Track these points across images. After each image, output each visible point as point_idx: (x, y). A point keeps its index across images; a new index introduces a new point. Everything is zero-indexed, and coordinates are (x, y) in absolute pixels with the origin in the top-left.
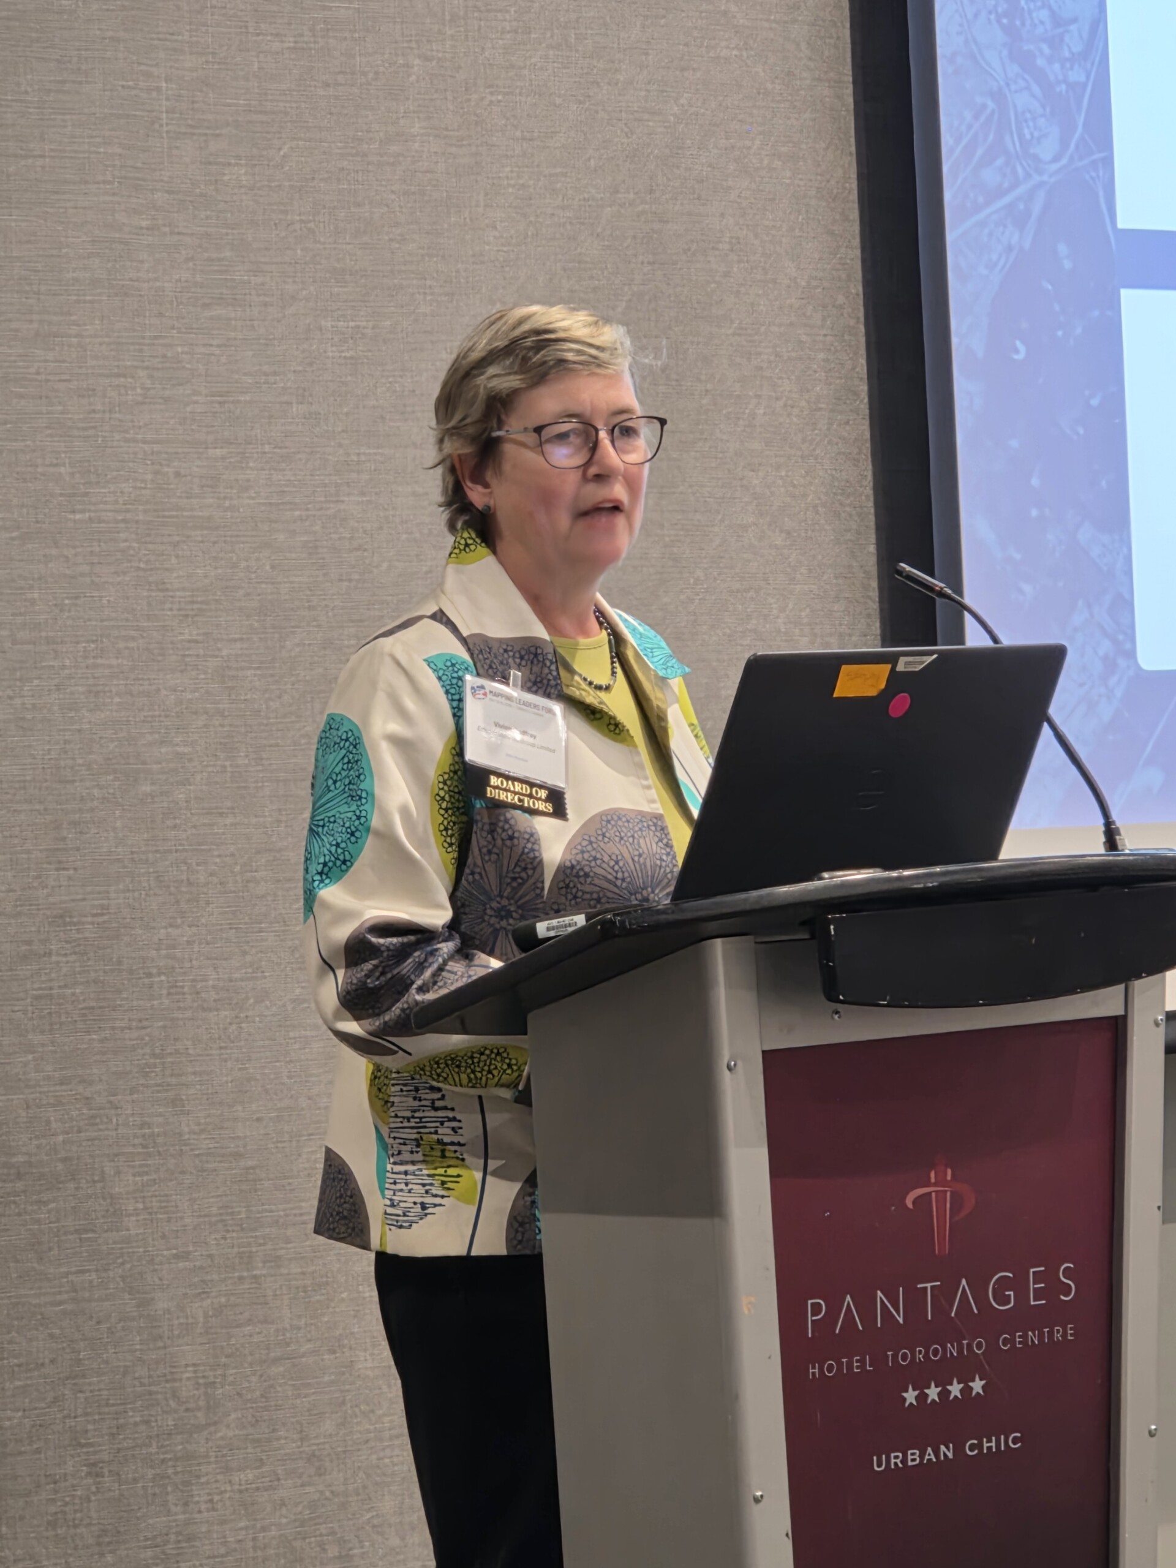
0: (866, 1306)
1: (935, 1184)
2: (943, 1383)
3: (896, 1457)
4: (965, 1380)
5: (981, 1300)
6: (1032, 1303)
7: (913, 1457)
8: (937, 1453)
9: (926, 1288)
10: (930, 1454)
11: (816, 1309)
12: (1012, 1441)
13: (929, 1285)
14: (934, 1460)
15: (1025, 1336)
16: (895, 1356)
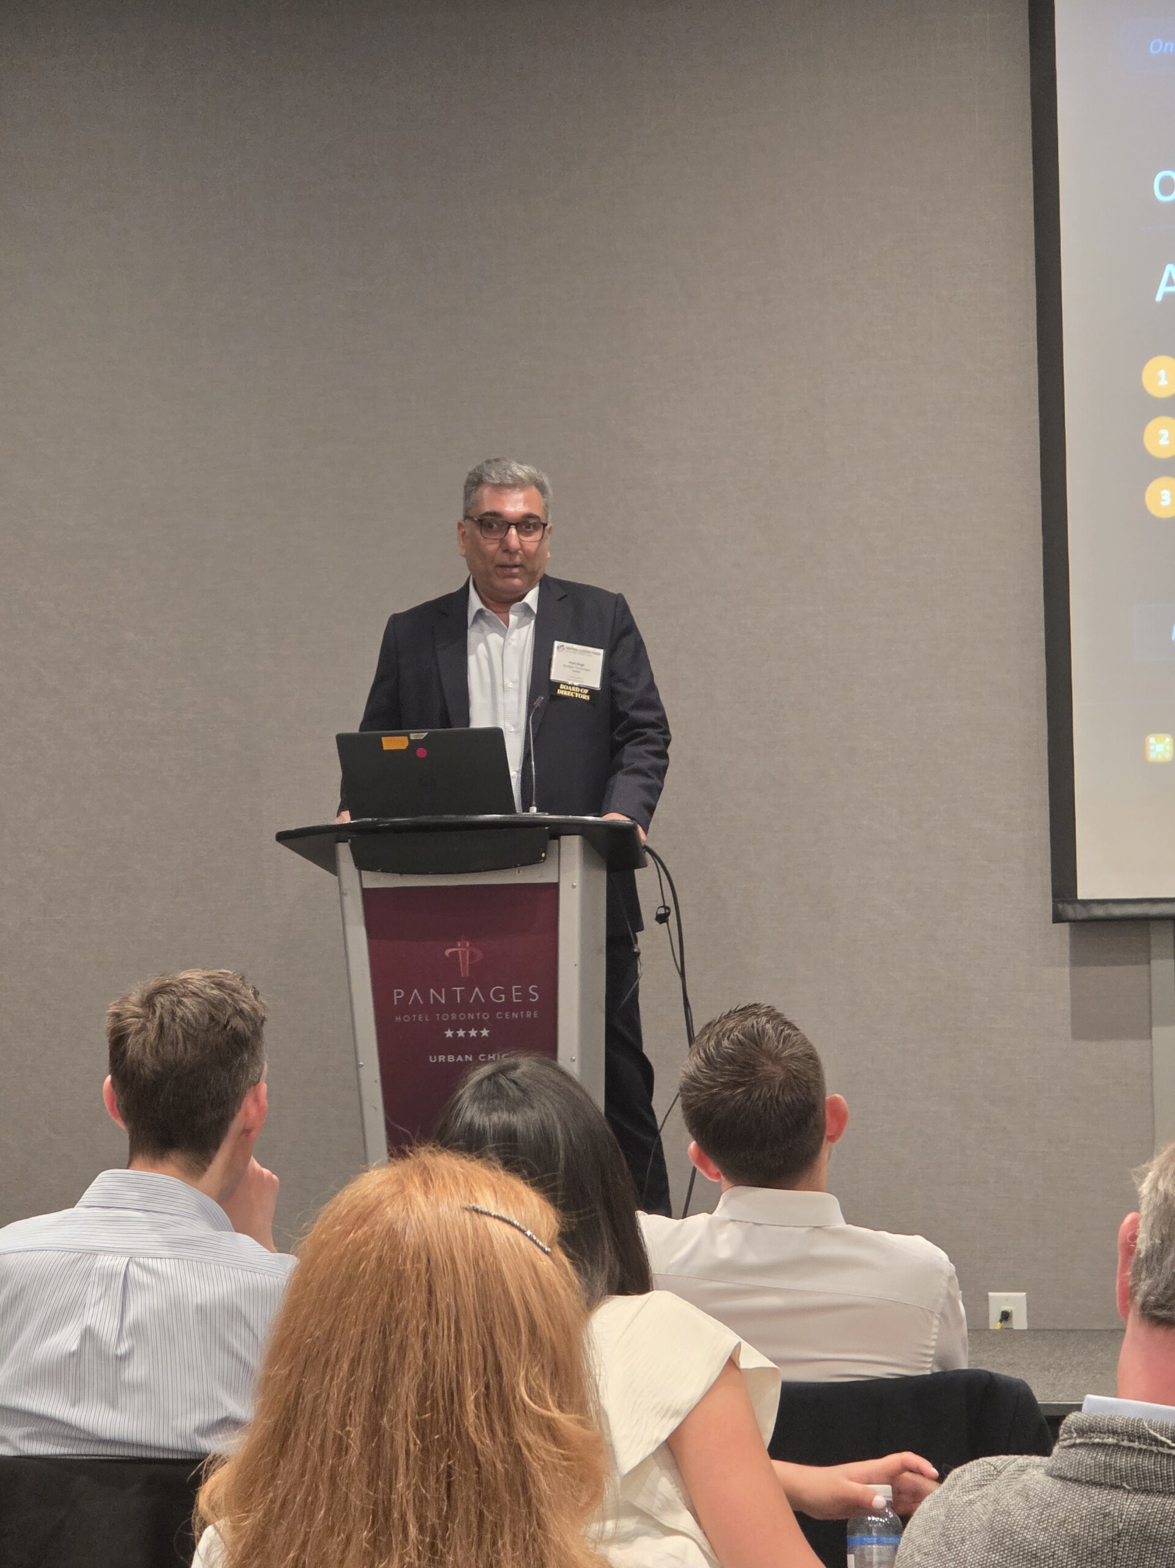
1: (461, 947)
2: (467, 1029)
3: (442, 1058)
5: (486, 996)
6: (515, 1001)
7: (451, 1058)
8: (464, 1058)
9: (456, 990)
10: (460, 1058)
11: (399, 994)
13: (458, 989)
14: (462, 1060)
15: (510, 1015)
16: (440, 1016)
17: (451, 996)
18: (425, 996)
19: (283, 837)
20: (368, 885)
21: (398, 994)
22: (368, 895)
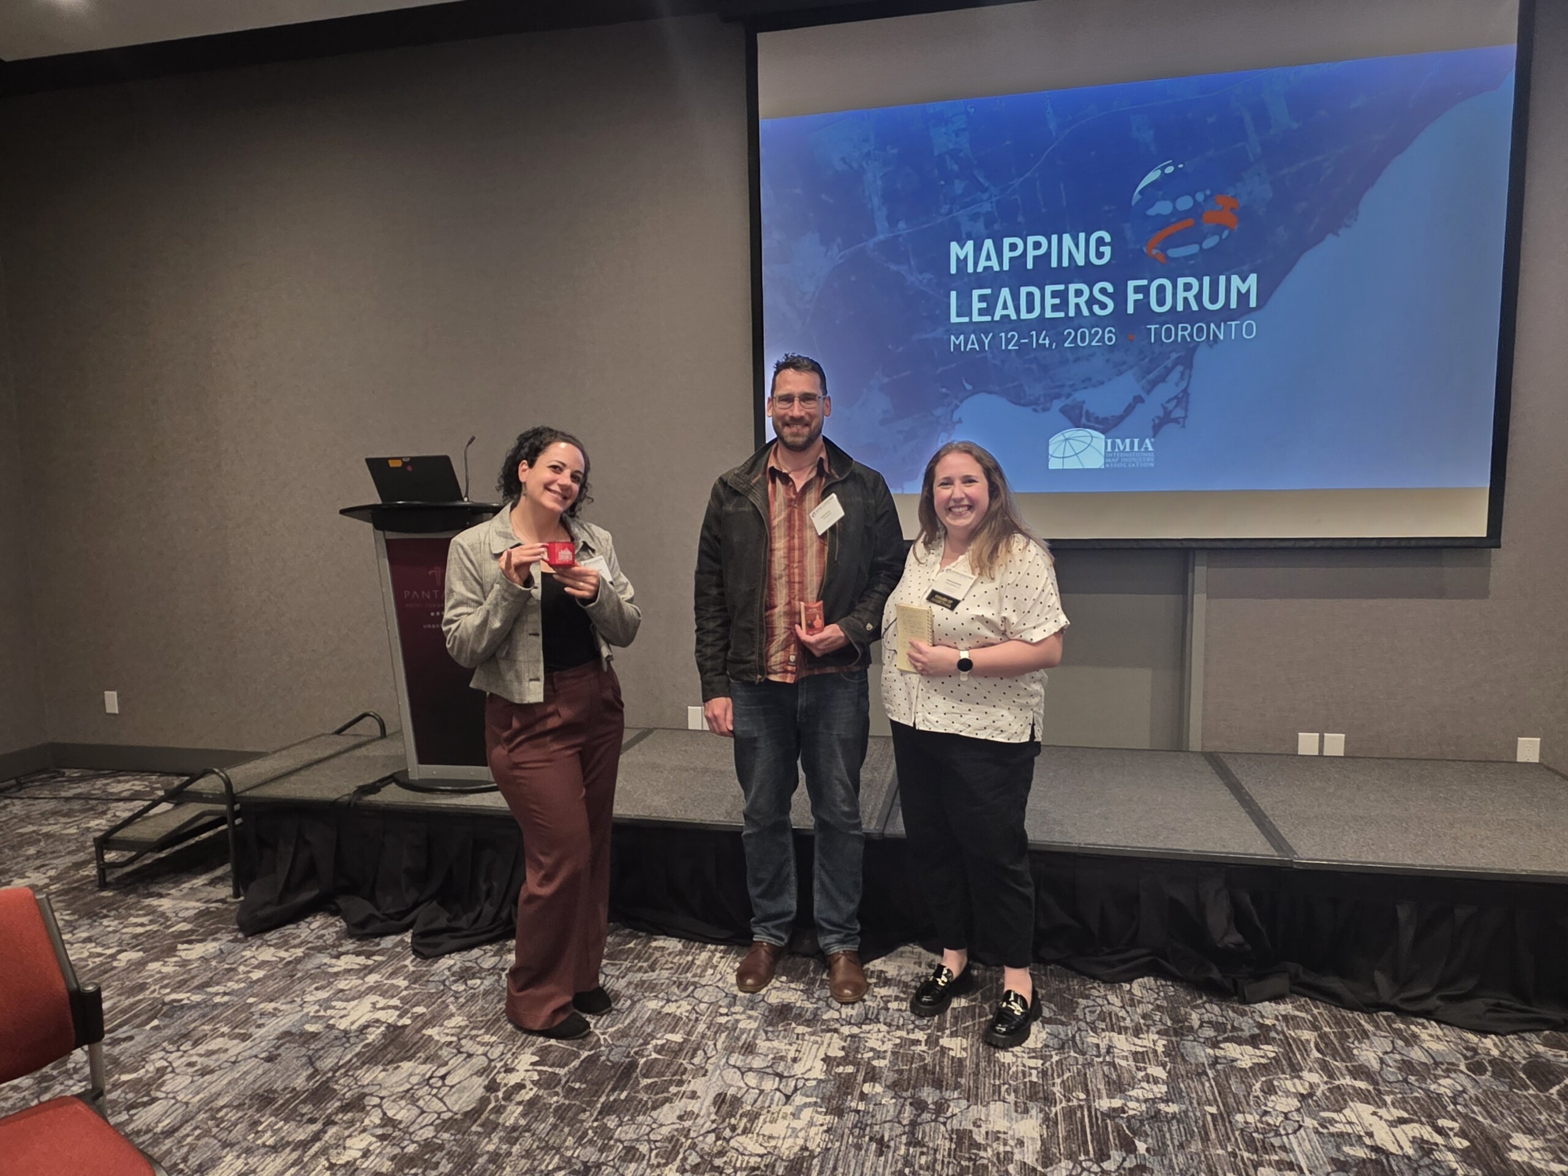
1: (436, 570)
13: (436, 591)
17: (432, 595)
18: (420, 593)
19: (343, 512)
20: (388, 538)
21: (407, 593)
22: (388, 542)
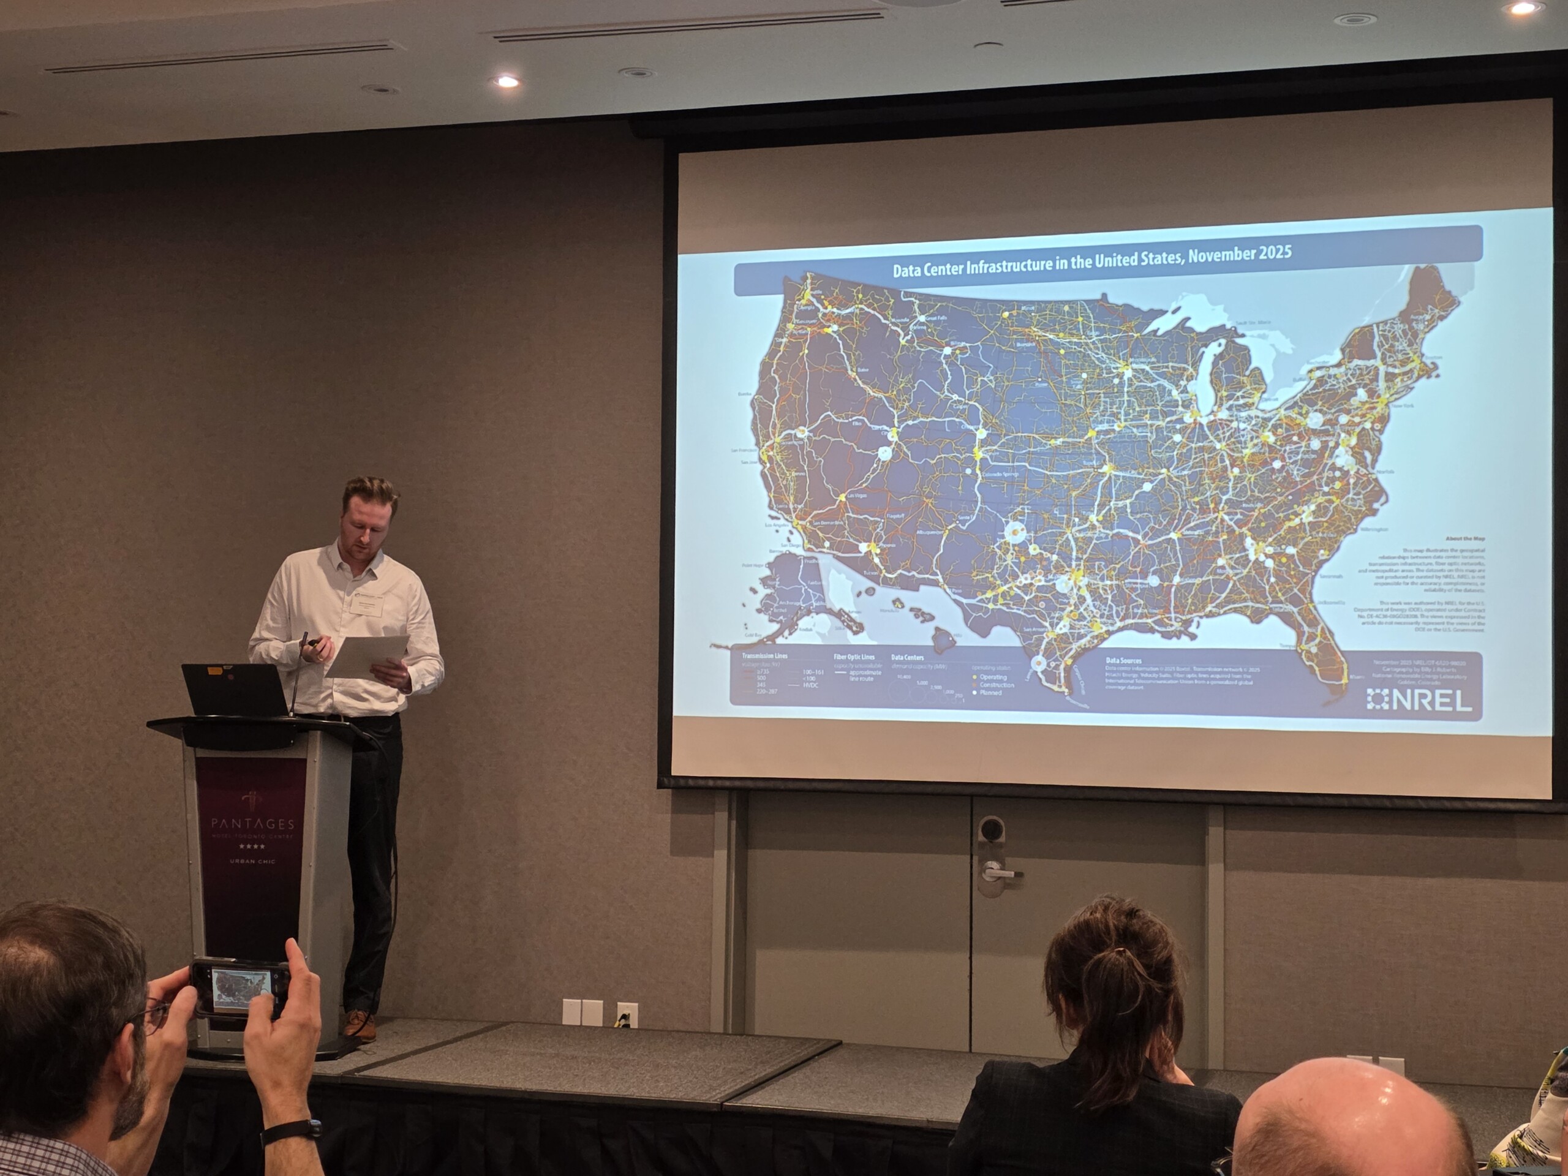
0: (229, 822)
1: (251, 795)
2: (253, 844)
3: (237, 861)
4: (259, 844)
5: (264, 824)
6: (280, 828)
7: (242, 861)
8: (250, 861)
10: (247, 862)
11: (215, 821)
12: (272, 862)
13: (248, 820)
14: (249, 863)
15: (277, 837)
16: (237, 836)
17: (244, 823)
19: (150, 724)
20: (198, 756)
22: (199, 762)
